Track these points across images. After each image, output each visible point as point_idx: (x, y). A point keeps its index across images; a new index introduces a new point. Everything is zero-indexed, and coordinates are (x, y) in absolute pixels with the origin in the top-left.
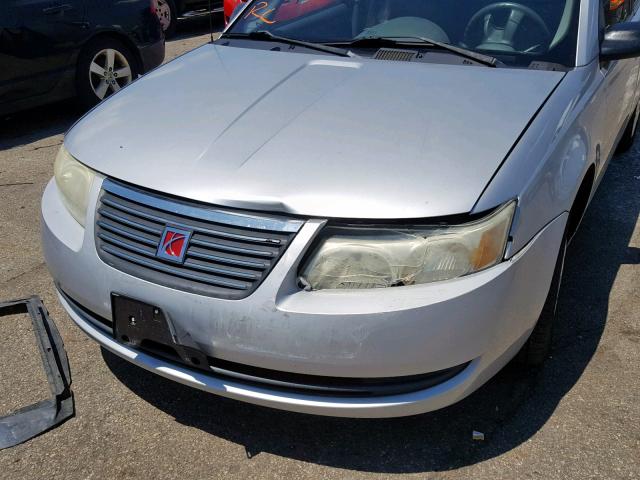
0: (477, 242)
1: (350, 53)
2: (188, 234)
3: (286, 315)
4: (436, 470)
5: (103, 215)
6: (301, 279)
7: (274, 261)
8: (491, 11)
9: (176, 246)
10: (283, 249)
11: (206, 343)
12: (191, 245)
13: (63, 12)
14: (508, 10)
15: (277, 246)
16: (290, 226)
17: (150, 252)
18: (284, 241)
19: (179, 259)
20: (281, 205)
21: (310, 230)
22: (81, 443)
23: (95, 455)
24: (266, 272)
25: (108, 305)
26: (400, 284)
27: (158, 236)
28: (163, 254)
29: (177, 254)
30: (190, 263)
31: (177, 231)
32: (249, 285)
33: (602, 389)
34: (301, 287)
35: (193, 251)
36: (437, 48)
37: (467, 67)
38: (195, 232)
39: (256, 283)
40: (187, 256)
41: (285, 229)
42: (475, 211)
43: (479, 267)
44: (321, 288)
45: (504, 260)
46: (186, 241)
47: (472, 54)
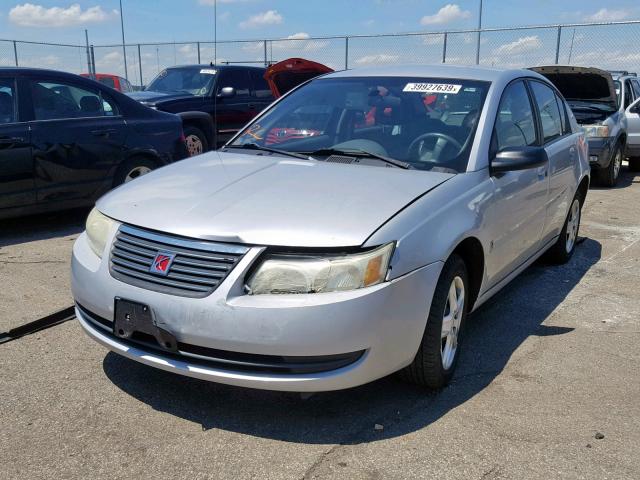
0: (365, 266)
1: (310, 158)
2: (173, 256)
3: (232, 308)
4: (341, 444)
5: (115, 255)
6: (246, 286)
7: (228, 272)
8: (425, 139)
9: (164, 263)
10: (234, 265)
11: (177, 331)
12: (174, 263)
13: (108, 135)
14: (436, 138)
15: (231, 263)
16: (240, 250)
17: (146, 269)
18: (236, 260)
19: (165, 273)
20: (237, 238)
21: (254, 253)
22: (79, 417)
23: (88, 424)
24: (221, 280)
25: (112, 308)
26: (313, 292)
27: (152, 258)
28: (154, 269)
29: (164, 269)
30: (171, 275)
31: (165, 254)
32: (210, 288)
33: (483, 406)
34: (246, 292)
35: (174, 268)
36: (372, 157)
37: (388, 168)
38: (178, 255)
39: (214, 287)
40: (170, 271)
41: (237, 252)
42: (365, 246)
43: (367, 283)
44: (259, 293)
45: (385, 281)
46: (170, 262)
47: (393, 161)
